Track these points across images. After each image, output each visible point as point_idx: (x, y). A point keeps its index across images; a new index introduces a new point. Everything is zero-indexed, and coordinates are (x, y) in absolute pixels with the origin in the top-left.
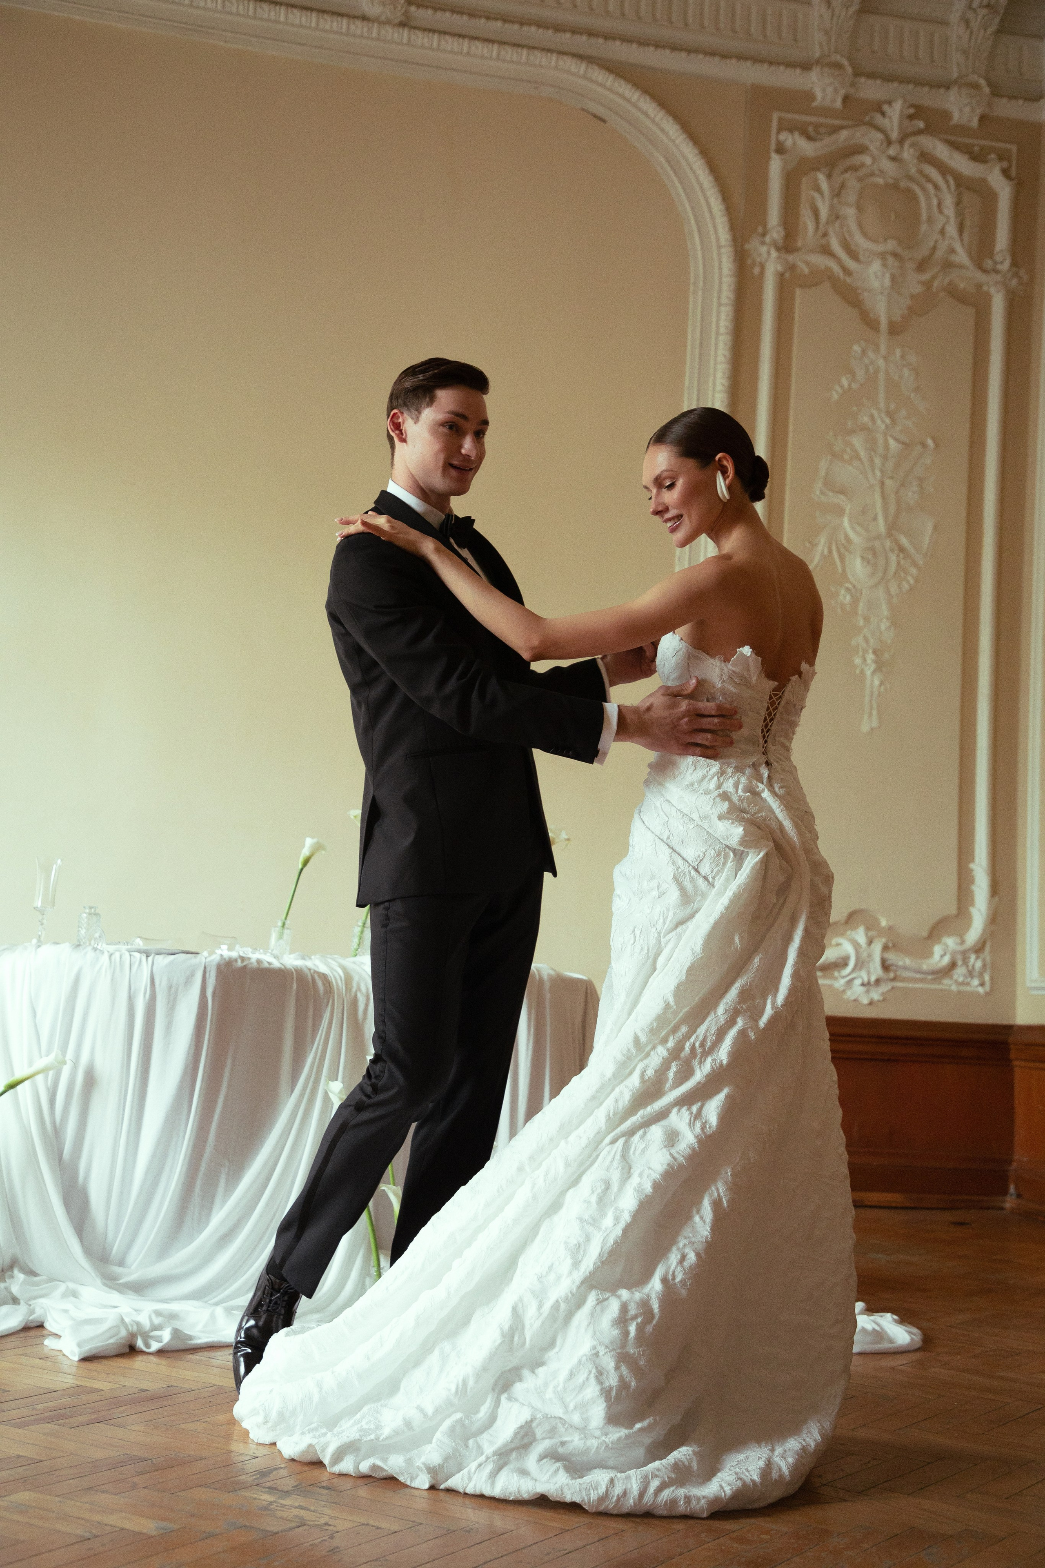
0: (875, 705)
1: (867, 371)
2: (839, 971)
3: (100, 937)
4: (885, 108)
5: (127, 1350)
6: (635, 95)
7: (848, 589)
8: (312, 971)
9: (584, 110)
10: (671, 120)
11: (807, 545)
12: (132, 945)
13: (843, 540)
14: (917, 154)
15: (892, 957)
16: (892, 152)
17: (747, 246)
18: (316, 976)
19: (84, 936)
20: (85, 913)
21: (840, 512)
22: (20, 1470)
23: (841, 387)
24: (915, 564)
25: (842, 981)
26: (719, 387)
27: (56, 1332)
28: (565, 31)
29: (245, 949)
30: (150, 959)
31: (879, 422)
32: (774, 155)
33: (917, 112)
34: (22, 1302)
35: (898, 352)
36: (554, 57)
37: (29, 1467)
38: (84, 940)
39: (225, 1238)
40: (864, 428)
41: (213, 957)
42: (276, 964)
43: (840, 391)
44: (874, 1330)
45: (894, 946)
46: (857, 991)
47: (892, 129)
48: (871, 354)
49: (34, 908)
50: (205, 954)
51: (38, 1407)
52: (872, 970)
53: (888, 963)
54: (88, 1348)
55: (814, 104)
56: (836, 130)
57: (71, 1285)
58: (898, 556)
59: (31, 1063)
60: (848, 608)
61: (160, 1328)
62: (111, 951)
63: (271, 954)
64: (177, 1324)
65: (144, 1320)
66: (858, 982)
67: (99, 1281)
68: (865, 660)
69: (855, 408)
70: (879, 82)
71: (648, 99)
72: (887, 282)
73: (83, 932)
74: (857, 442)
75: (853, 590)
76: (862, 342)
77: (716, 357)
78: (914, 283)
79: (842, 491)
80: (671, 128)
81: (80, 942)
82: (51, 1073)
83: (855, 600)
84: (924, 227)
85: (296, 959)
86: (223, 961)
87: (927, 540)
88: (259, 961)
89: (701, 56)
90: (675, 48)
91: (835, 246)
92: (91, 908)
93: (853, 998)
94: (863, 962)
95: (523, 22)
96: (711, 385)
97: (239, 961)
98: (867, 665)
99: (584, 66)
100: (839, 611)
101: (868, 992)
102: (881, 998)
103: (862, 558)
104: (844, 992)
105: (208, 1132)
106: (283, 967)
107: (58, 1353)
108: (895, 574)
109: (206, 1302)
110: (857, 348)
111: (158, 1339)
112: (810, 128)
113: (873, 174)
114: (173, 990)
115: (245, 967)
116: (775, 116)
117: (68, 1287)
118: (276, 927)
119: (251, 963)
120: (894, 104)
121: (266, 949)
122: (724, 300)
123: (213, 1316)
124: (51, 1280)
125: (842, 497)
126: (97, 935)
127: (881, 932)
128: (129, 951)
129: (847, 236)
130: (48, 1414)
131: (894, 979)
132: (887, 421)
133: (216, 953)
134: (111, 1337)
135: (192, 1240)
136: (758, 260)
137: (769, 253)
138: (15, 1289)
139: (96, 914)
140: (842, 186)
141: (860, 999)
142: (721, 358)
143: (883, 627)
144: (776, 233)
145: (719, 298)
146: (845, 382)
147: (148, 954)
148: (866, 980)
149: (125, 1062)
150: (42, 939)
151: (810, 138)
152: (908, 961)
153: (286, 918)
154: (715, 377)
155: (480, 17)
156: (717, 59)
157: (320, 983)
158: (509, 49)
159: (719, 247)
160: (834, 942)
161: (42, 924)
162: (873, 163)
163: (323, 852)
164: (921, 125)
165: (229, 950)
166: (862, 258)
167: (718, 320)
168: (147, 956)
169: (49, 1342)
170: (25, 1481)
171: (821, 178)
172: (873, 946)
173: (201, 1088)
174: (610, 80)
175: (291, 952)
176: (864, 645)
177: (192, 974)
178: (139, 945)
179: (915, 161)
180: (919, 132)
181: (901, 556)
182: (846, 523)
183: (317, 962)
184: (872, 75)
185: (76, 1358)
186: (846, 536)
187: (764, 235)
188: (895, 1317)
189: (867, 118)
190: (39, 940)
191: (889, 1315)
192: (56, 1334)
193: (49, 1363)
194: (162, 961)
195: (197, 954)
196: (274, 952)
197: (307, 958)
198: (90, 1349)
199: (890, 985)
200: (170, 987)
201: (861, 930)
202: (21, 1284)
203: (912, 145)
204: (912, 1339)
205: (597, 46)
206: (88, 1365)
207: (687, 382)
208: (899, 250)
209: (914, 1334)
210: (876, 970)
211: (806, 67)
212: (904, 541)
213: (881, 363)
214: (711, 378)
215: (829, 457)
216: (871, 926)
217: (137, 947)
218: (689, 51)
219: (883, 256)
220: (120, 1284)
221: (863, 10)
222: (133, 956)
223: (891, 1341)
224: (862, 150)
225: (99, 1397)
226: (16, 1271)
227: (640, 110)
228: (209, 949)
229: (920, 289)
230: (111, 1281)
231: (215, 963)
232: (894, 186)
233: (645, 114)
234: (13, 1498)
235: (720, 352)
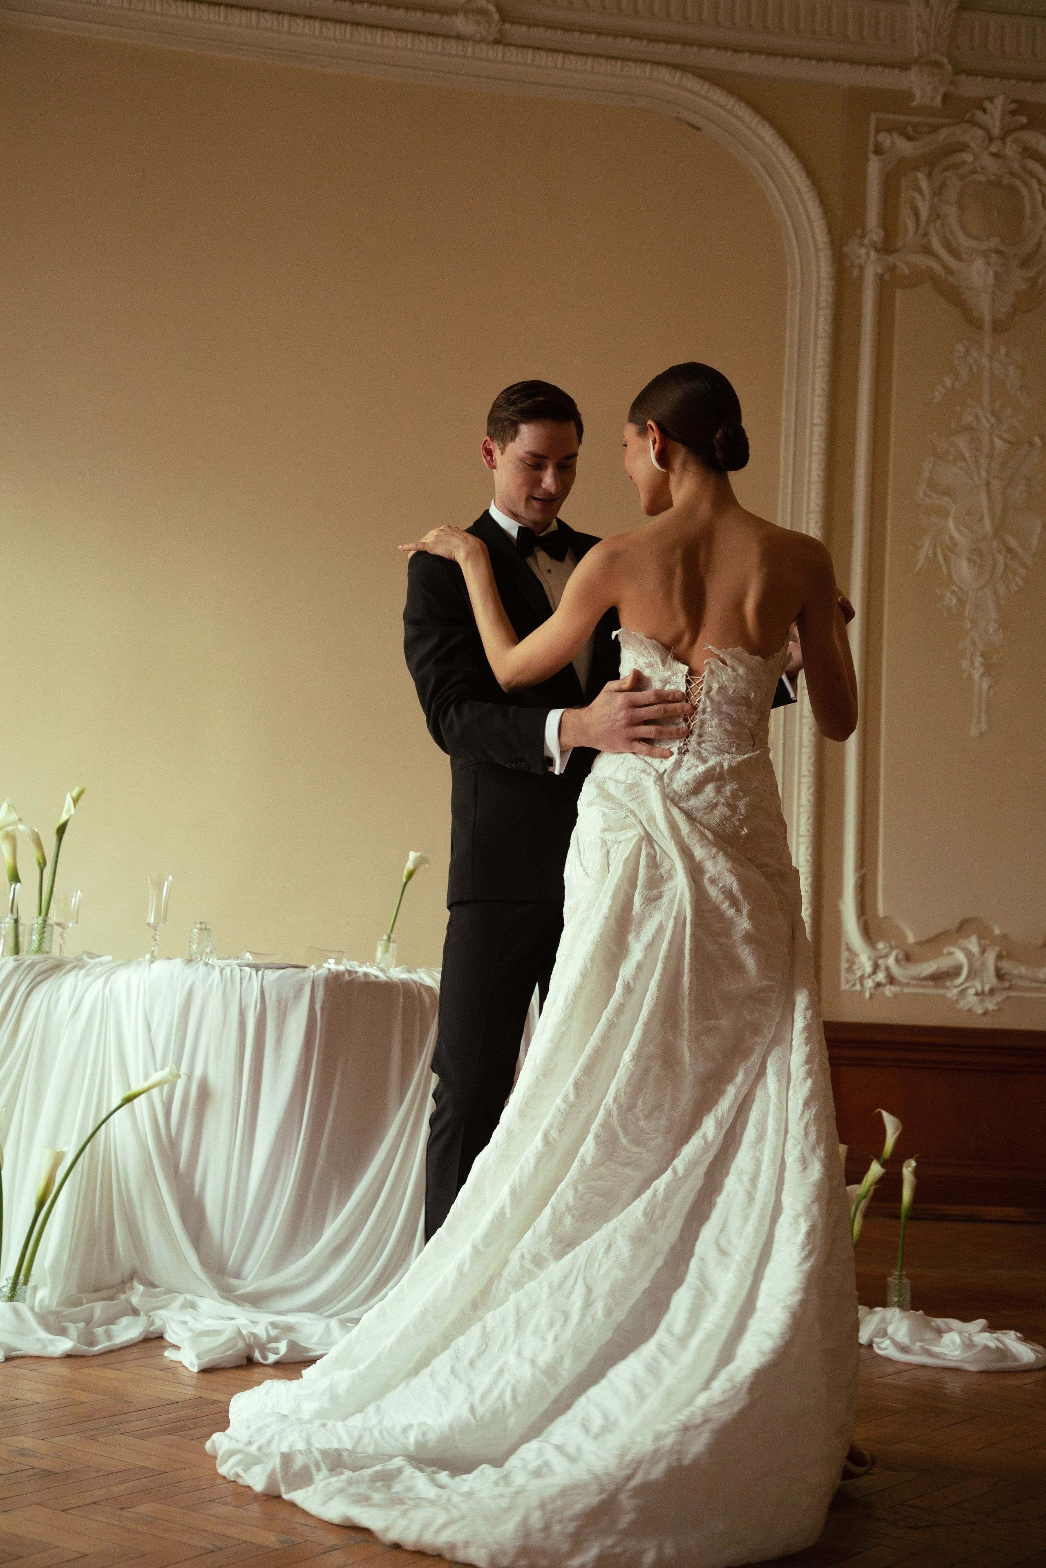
0: (984, 709)
1: (971, 370)
2: (951, 981)
3: (211, 952)
4: (987, 104)
5: (245, 1362)
6: (730, 102)
7: (954, 592)
8: (418, 985)
9: (677, 119)
10: (767, 125)
11: (911, 547)
12: (242, 959)
13: (947, 541)
14: (1020, 149)
15: (1006, 966)
16: (993, 148)
17: (845, 249)
18: (422, 989)
19: (196, 951)
20: (196, 928)
21: (945, 514)
22: (144, 1481)
23: (945, 387)
24: (1023, 565)
25: (955, 991)
26: (818, 391)
27: (175, 1343)
28: (659, 41)
29: (352, 963)
30: (260, 973)
31: (984, 421)
32: (872, 156)
33: (1020, 107)
34: (142, 1313)
35: (1003, 351)
36: (648, 67)
37: (154, 1478)
38: (195, 955)
39: (338, 1251)
40: (969, 428)
41: (321, 971)
42: (383, 977)
43: (943, 391)
44: (997, 1347)
45: (1008, 954)
46: (971, 1000)
47: (994, 126)
48: (974, 353)
49: (147, 924)
50: (313, 967)
51: (160, 1418)
52: (986, 980)
53: (1003, 971)
54: (207, 1360)
55: (913, 104)
56: (936, 128)
57: (189, 1297)
58: (1005, 556)
59: (146, 1078)
60: (954, 611)
61: (276, 1339)
62: (222, 966)
63: (378, 968)
64: (293, 1336)
65: (260, 1331)
66: (971, 991)
67: (215, 1293)
68: (972, 663)
69: (958, 408)
70: (979, 78)
71: (743, 105)
72: (991, 280)
73: (194, 947)
74: (962, 442)
75: (960, 593)
76: (965, 341)
77: (815, 359)
78: (1018, 280)
79: (947, 492)
80: (767, 134)
81: (191, 957)
82: (166, 1087)
83: (962, 603)
84: (1028, 223)
85: (402, 972)
86: (331, 975)
87: (1035, 540)
88: (366, 975)
89: (796, 60)
90: (770, 53)
91: (937, 245)
92: (202, 923)
93: (967, 1007)
94: (976, 971)
95: (617, 34)
96: (810, 390)
97: (347, 975)
98: (975, 668)
99: (678, 74)
100: (945, 614)
101: (982, 1001)
102: (996, 1008)
103: (969, 559)
104: (957, 1001)
105: (319, 1146)
106: (389, 980)
107: (178, 1365)
108: (1002, 576)
109: (320, 1314)
110: (960, 348)
111: (276, 1351)
112: (909, 128)
113: (974, 172)
114: (283, 1004)
115: (352, 980)
116: (873, 117)
117: (186, 1299)
118: (381, 940)
119: (358, 977)
120: (995, 100)
121: (372, 961)
122: (823, 304)
123: (328, 1329)
124: (170, 1291)
125: (946, 498)
126: (208, 950)
127: (995, 940)
128: (240, 966)
129: (948, 234)
130: (170, 1425)
131: (1009, 989)
132: (993, 420)
133: (324, 967)
134: (230, 1349)
135: (306, 1252)
136: (857, 262)
137: (868, 255)
138: (135, 1300)
139: (207, 930)
140: (943, 185)
141: (974, 1009)
142: (820, 362)
143: (991, 630)
144: (875, 235)
145: (818, 301)
146: (948, 382)
147: (257, 968)
148: (979, 988)
149: (237, 1076)
150: (155, 954)
151: (909, 138)
152: (1023, 970)
153: (391, 932)
154: (813, 383)
155: (574, 31)
156: (813, 62)
157: (426, 996)
158: (603, 61)
159: (817, 250)
160: (945, 951)
161: (155, 940)
162: (974, 161)
163: (427, 866)
164: (1024, 120)
165: (336, 963)
166: (964, 257)
167: (817, 323)
168: (257, 971)
169: (169, 1354)
170: (149, 1493)
171: (921, 177)
172: (986, 954)
173: (311, 1101)
174: (704, 88)
175: (397, 966)
176: (972, 649)
177: (301, 988)
178: (249, 959)
179: (1018, 157)
180: (1023, 127)
181: (1009, 557)
182: (951, 524)
183: (423, 976)
184: (973, 73)
185: (196, 1370)
186: (951, 537)
187: (863, 236)
188: (1019, 1335)
189: (968, 116)
190: (152, 956)
191: (1012, 1333)
192: (176, 1346)
193: (170, 1375)
194: (271, 975)
195: (306, 968)
196: (380, 966)
197: (412, 971)
198: (208, 1361)
199: (1005, 994)
200: (279, 1002)
201: (974, 939)
202: (141, 1296)
203: (1014, 141)
204: (1037, 1357)
205: (691, 55)
206: (208, 1376)
207: (785, 388)
208: (1002, 247)
209: (1039, 1353)
210: (990, 980)
211: (904, 66)
212: (1012, 542)
213: (985, 361)
214: (810, 381)
215: (932, 458)
216: (985, 935)
217: (247, 962)
218: (785, 56)
219: (985, 254)
220: (237, 1296)
221: (962, 8)
222: (244, 970)
223: (1015, 1359)
224: (963, 147)
225: (218, 1409)
226: (135, 1283)
227: (735, 116)
228: (317, 963)
229: (1025, 286)
230: (228, 1294)
231: (323, 977)
232: (997, 183)
233: (741, 121)
234: (139, 1509)
235: (819, 356)
